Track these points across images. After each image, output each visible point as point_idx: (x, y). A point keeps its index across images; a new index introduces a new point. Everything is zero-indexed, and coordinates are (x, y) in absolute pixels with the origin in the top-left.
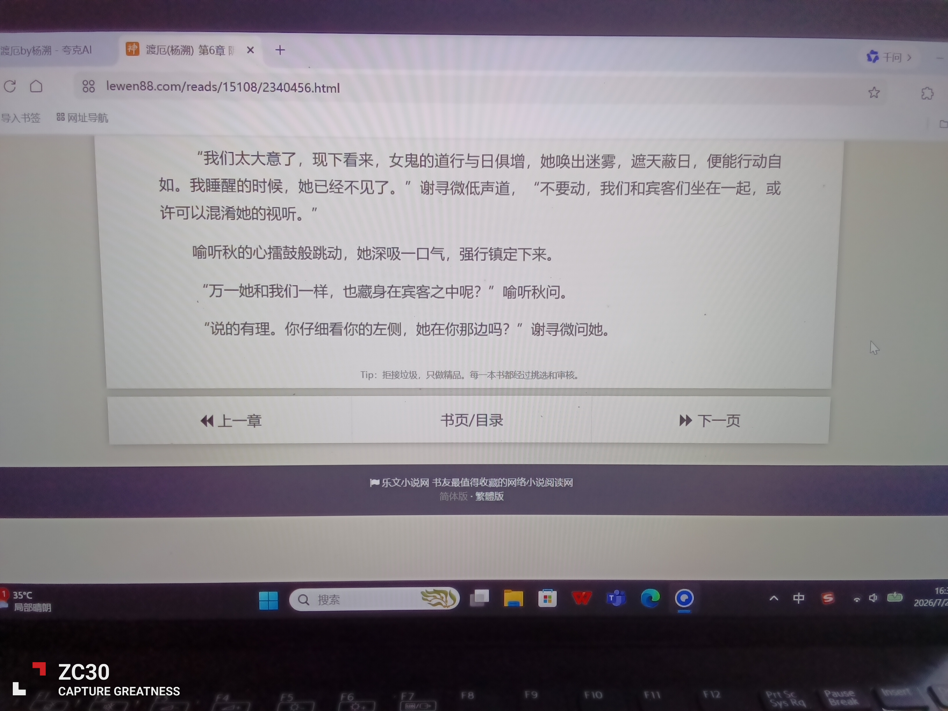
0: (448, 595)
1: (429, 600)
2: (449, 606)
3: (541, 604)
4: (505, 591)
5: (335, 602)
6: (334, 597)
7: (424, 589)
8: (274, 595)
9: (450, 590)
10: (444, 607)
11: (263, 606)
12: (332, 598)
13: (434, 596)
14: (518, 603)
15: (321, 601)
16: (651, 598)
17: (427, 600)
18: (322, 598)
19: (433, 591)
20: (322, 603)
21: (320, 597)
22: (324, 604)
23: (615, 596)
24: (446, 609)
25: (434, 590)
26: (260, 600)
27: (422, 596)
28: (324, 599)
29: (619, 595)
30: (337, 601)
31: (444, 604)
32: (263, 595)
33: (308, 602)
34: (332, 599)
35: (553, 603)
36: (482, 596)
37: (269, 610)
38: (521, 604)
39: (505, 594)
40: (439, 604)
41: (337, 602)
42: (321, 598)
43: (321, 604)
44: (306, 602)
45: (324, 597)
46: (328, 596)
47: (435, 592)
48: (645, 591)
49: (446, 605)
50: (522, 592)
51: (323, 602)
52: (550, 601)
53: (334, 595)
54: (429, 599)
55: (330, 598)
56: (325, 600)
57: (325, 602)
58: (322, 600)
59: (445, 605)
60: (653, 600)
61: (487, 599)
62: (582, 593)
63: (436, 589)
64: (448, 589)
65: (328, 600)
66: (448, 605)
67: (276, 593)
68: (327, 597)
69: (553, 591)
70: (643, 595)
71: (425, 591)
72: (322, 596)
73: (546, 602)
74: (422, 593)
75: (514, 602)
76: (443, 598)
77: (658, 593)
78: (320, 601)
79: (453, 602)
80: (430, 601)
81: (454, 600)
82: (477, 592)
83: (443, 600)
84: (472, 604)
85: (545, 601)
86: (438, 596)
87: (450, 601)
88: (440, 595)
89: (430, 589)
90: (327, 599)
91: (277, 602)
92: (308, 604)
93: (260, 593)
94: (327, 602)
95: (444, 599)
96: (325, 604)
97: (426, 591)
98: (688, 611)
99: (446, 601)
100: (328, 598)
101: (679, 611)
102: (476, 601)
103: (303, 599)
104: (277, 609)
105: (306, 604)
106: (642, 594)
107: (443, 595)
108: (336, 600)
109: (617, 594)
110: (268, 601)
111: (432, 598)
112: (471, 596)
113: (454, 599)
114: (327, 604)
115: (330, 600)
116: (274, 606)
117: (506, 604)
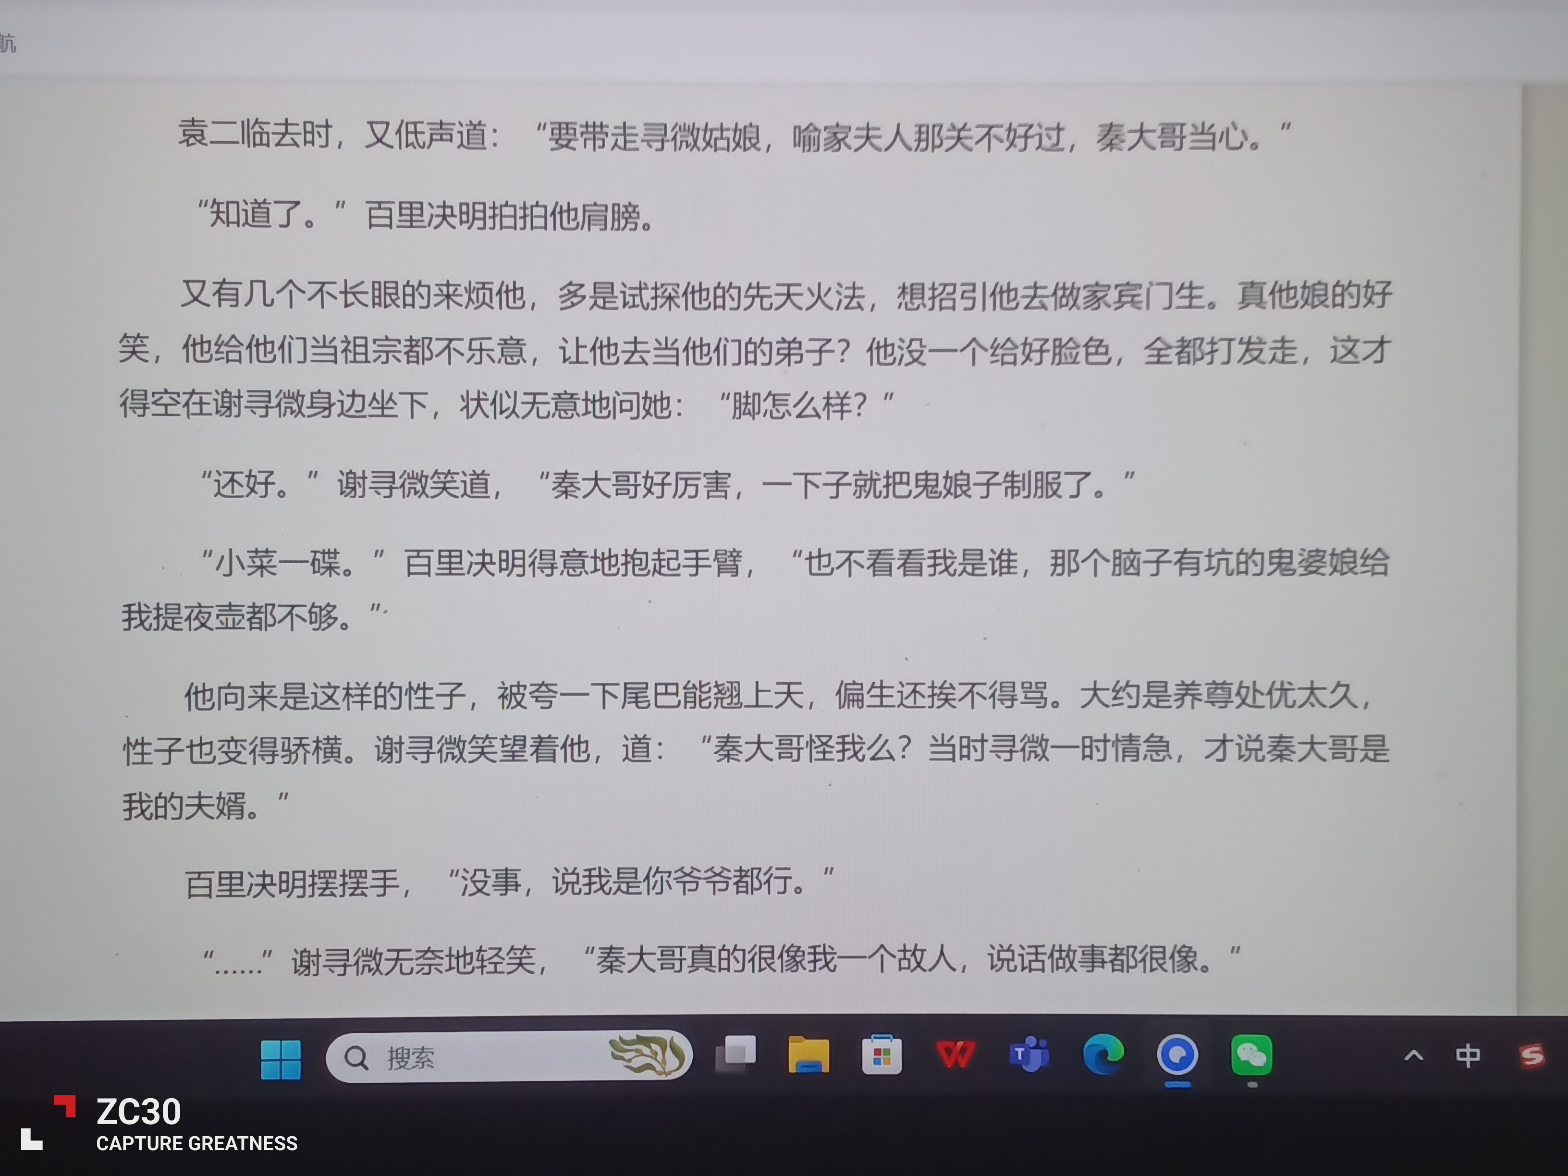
0: (668, 1048)
1: (627, 1058)
2: (670, 1073)
3: (869, 1067)
4: (791, 1038)
5: (423, 1063)
6: (421, 1053)
7: (614, 1035)
8: (293, 1048)
9: (672, 1038)
10: (660, 1073)
11: (268, 1072)
12: (417, 1055)
13: (636, 1051)
14: (818, 1064)
15: (394, 1061)
16: (1104, 1053)
17: (623, 1059)
18: (397, 1054)
19: (635, 1038)
20: (395, 1065)
21: (391, 1051)
22: (401, 1067)
23: (1028, 1049)
24: (663, 1078)
25: (637, 1036)
26: (262, 1058)
27: (612, 1049)
28: (399, 1056)
29: (1037, 1047)
30: (429, 1060)
31: (659, 1068)
32: (269, 1048)
33: (365, 1063)
34: (418, 1057)
35: (894, 1066)
36: (742, 1050)
37: (281, 1080)
38: (826, 1069)
39: (790, 1044)
40: (649, 1067)
41: (429, 1063)
42: (394, 1055)
43: (394, 1067)
44: (362, 1063)
45: (400, 1051)
46: (409, 1050)
47: (640, 1040)
48: (1095, 1037)
49: (664, 1069)
50: (827, 1042)
51: (398, 1062)
52: (888, 1062)
53: (423, 1048)
54: (627, 1056)
55: (413, 1053)
56: (403, 1058)
57: (402, 1064)
58: (397, 1058)
59: (662, 1070)
60: (1110, 1058)
61: (751, 1057)
62: (956, 1044)
63: (641, 1035)
64: (666, 1034)
65: (408, 1058)
66: (667, 1070)
67: (299, 1042)
68: (406, 1051)
69: (894, 1038)
70: (1089, 1046)
71: (618, 1039)
72: (397, 1050)
73: (880, 1064)
74: (612, 1043)
75: (812, 1062)
76: (656, 1054)
77: (1119, 1042)
78: (391, 1060)
79: (676, 1062)
80: (629, 1061)
81: (681, 1058)
82: (731, 1041)
83: (655, 1059)
84: (719, 1067)
85: (877, 1062)
86: (646, 1050)
87: (672, 1061)
88: (650, 1047)
89: (630, 1035)
90: (406, 1056)
91: (299, 1062)
92: (366, 1068)
93: (263, 1043)
94: (407, 1062)
95: (660, 1057)
96: (403, 1067)
97: (621, 1038)
98: (1186, 1084)
99: (664, 1062)
100: (408, 1054)
101: (1169, 1085)
102: (728, 1061)
103: (355, 1057)
104: (299, 1078)
105: (361, 1067)
106: (1086, 1046)
107: (655, 1047)
108: (425, 1059)
109: (1031, 1046)
110: (281, 1060)
111: (634, 1054)
112: (717, 1048)
113: (678, 1054)
114: (407, 1066)
115: (413, 1059)
116: (293, 1072)
117: (792, 1069)
